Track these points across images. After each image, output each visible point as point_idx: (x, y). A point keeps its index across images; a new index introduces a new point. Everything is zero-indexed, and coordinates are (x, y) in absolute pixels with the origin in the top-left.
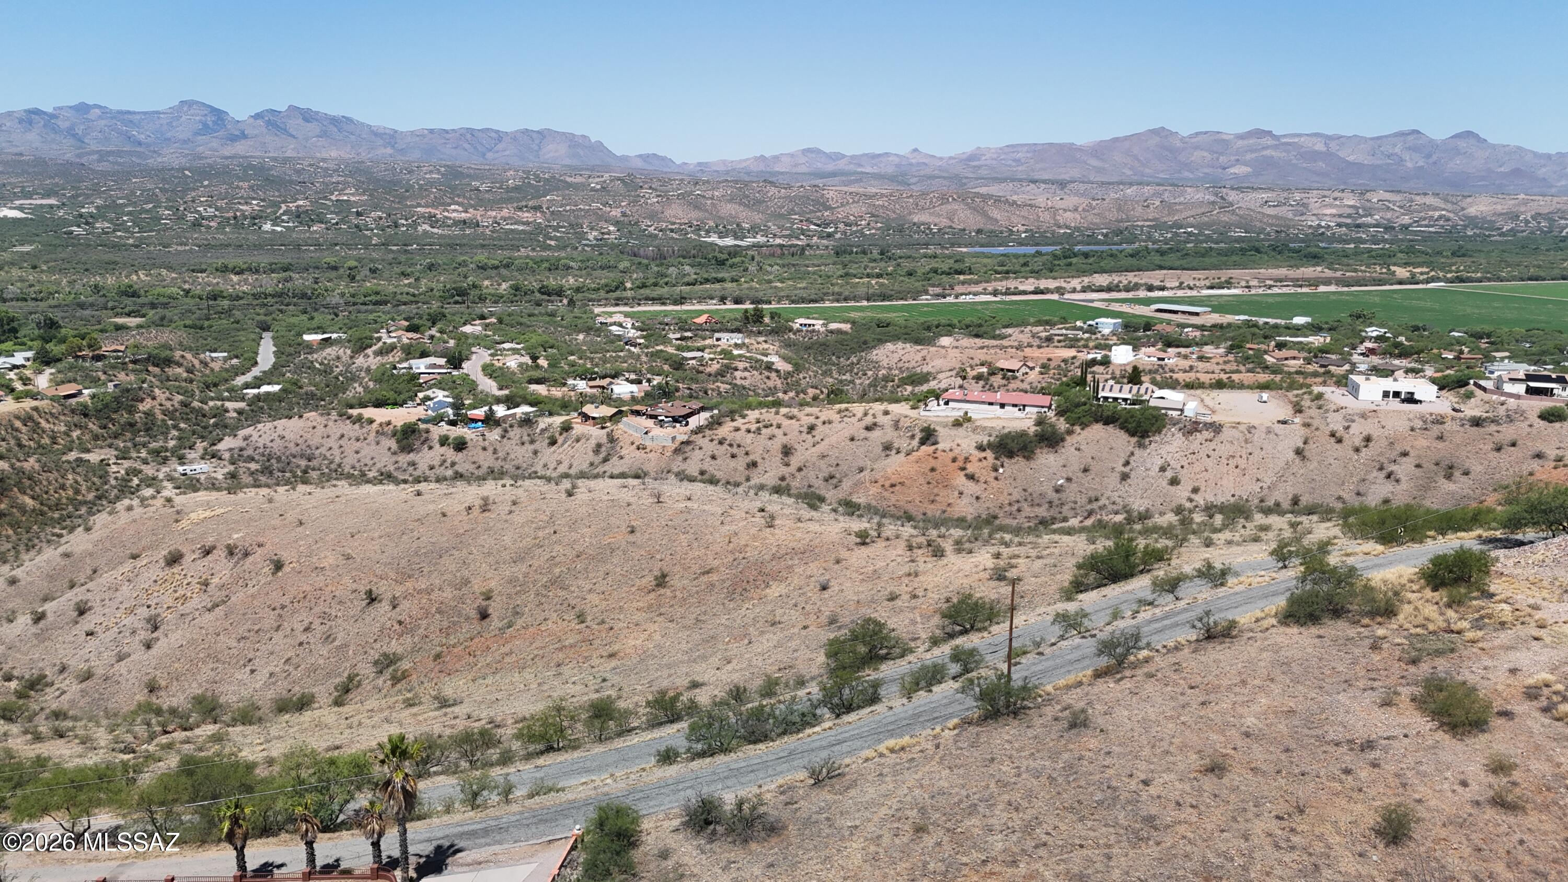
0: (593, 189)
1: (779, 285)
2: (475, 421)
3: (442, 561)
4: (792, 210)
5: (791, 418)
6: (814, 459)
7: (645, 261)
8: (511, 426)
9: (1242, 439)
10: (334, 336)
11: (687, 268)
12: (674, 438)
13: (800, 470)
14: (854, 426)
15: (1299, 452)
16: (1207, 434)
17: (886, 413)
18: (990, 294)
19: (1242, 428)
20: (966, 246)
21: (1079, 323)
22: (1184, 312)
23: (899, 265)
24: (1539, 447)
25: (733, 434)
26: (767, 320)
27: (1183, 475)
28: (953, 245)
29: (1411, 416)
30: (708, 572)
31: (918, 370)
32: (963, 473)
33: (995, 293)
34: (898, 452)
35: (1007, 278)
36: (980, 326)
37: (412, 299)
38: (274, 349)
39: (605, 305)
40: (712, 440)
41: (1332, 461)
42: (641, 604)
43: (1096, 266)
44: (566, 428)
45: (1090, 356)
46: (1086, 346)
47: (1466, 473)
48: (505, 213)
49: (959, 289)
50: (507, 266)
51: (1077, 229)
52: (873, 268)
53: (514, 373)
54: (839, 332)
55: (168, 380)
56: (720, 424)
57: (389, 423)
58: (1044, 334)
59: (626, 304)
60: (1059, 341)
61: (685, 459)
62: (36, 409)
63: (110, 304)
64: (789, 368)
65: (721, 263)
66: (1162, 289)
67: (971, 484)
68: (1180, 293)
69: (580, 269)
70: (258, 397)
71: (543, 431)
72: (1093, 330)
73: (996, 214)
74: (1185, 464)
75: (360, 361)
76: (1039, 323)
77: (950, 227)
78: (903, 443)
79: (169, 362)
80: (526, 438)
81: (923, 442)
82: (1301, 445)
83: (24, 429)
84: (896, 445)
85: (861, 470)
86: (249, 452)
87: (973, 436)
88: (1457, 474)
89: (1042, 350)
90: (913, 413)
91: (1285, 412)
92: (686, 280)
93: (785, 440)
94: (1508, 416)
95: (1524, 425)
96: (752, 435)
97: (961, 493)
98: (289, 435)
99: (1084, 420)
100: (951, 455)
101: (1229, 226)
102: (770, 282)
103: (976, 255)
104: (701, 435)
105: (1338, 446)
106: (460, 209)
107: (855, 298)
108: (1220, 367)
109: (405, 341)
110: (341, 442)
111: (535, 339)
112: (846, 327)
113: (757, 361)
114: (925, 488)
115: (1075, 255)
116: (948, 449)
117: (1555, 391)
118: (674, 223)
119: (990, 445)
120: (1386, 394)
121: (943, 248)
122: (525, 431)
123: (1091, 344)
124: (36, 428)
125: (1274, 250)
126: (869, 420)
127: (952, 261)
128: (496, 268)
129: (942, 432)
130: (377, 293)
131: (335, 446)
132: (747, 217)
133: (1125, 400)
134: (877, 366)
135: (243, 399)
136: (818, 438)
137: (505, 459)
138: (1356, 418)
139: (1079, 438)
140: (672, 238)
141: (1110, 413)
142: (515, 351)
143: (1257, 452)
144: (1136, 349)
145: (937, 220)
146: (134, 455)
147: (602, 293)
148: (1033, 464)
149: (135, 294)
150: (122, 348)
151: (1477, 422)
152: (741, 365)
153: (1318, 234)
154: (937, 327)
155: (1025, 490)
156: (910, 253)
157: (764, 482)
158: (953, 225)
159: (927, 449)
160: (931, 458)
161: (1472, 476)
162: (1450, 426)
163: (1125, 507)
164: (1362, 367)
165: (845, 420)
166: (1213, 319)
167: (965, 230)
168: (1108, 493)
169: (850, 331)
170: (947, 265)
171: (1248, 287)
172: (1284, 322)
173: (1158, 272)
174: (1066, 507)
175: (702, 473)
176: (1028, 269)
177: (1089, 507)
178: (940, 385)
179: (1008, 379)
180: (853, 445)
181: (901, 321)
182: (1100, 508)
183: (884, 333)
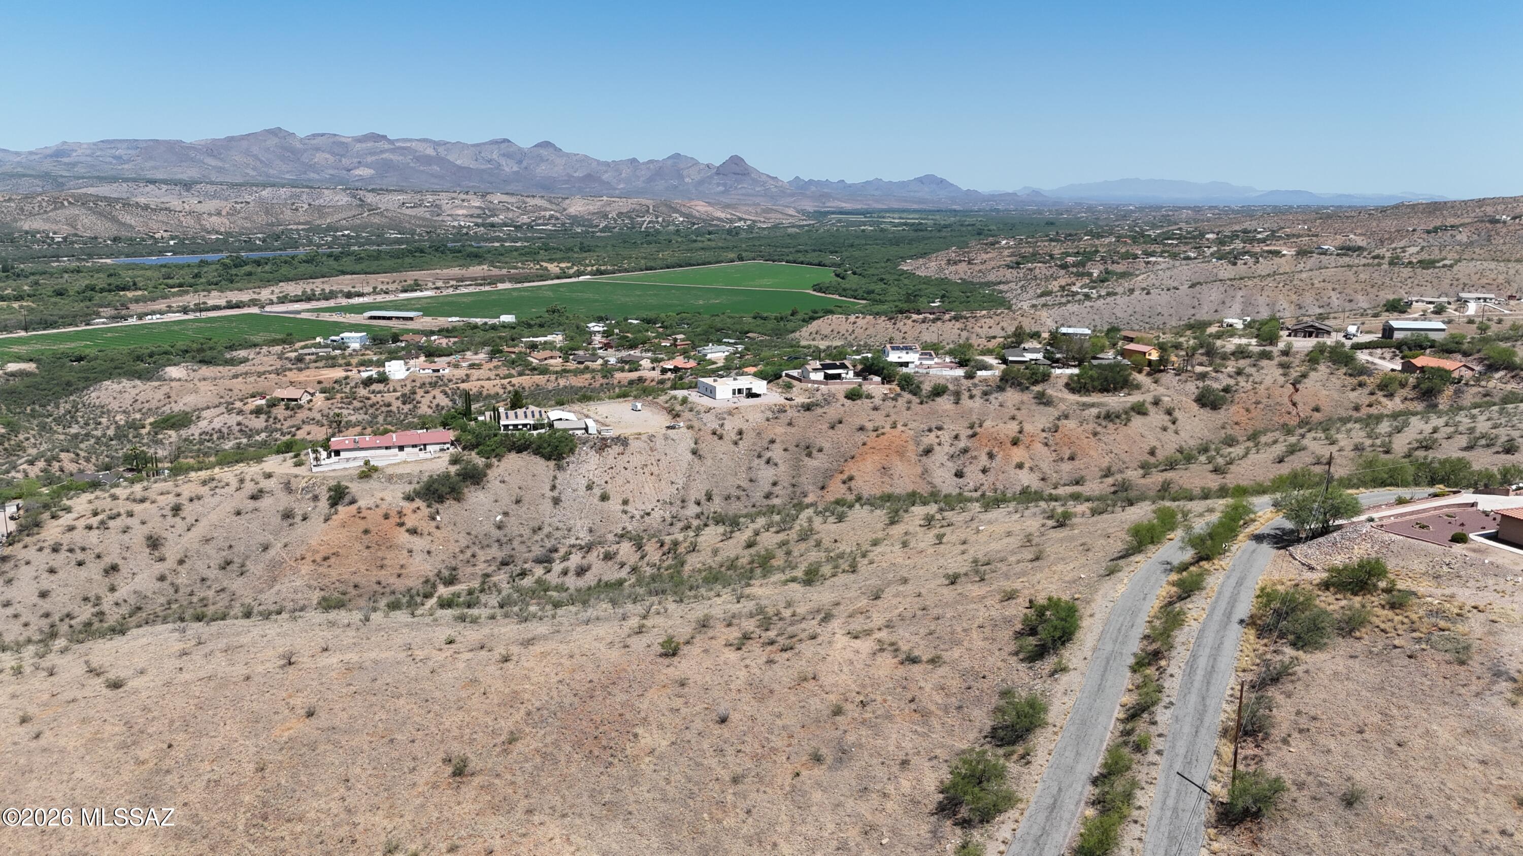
5: (139, 501)
6: (196, 546)
9: (648, 449)
13: (181, 562)
14: (234, 498)
15: (694, 452)
16: (617, 449)
17: (267, 474)
18: (178, 312)
19: (644, 437)
20: (108, 257)
21: (318, 339)
22: (398, 318)
23: (36, 283)
24: (858, 422)
25: (68, 535)
27: (610, 491)
28: (90, 256)
29: (762, 409)
31: (167, 409)
32: (403, 529)
33: (185, 310)
34: (305, 519)
35: (187, 292)
36: (199, 351)
40: (41, 549)
41: (721, 456)
43: (276, 275)
45: (365, 375)
46: (349, 364)
47: (820, 450)
49: (135, 308)
51: (228, 234)
54: (23, 373)
56: (35, 525)
58: (291, 355)
60: (315, 361)
61: (9, 582)
66: (360, 295)
67: (415, 539)
68: (379, 298)
72: (343, 346)
73: (128, 219)
74: (607, 479)
76: (272, 343)
77: (76, 235)
81: (335, 503)
82: (693, 445)
84: (299, 512)
85: (266, 548)
87: (392, 487)
88: (815, 452)
89: (305, 373)
90: (299, 471)
91: (664, 420)
93: (146, 530)
94: (825, 400)
95: (839, 405)
96: (95, 532)
97: (410, 551)
99: (497, 451)
100: (381, 512)
101: (381, 228)
103: (129, 267)
105: (720, 442)
112: (31, 367)
114: (366, 553)
115: (246, 263)
116: (372, 506)
117: (843, 375)
119: (417, 494)
120: (734, 391)
121: (79, 259)
123: (354, 361)
125: (436, 250)
126: (250, 488)
129: (355, 488)
133: (525, 425)
134: (106, 411)
136: (190, 520)
138: (725, 416)
139: (499, 471)
141: (516, 442)
143: (663, 458)
144: (403, 362)
145: (55, 227)
148: (466, 505)
151: (808, 408)
153: (460, 234)
154: (151, 356)
155: (469, 534)
156: (40, 267)
157: (138, 588)
158: (80, 233)
159: (343, 510)
160: (357, 520)
161: (825, 451)
162: (791, 413)
163: (569, 530)
164: (612, 361)
165: (217, 490)
166: (428, 322)
167: (96, 238)
168: (548, 520)
169: (37, 371)
170: (101, 281)
171: (437, 288)
172: (495, 321)
173: (341, 277)
174: (516, 543)
175: (43, 595)
176: (203, 280)
177: (536, 538)
178: (212, 426)
179: (293, 409)
180: (241, 520)
181: (93, 351)
182: (548, 536)
183: (87, 370)
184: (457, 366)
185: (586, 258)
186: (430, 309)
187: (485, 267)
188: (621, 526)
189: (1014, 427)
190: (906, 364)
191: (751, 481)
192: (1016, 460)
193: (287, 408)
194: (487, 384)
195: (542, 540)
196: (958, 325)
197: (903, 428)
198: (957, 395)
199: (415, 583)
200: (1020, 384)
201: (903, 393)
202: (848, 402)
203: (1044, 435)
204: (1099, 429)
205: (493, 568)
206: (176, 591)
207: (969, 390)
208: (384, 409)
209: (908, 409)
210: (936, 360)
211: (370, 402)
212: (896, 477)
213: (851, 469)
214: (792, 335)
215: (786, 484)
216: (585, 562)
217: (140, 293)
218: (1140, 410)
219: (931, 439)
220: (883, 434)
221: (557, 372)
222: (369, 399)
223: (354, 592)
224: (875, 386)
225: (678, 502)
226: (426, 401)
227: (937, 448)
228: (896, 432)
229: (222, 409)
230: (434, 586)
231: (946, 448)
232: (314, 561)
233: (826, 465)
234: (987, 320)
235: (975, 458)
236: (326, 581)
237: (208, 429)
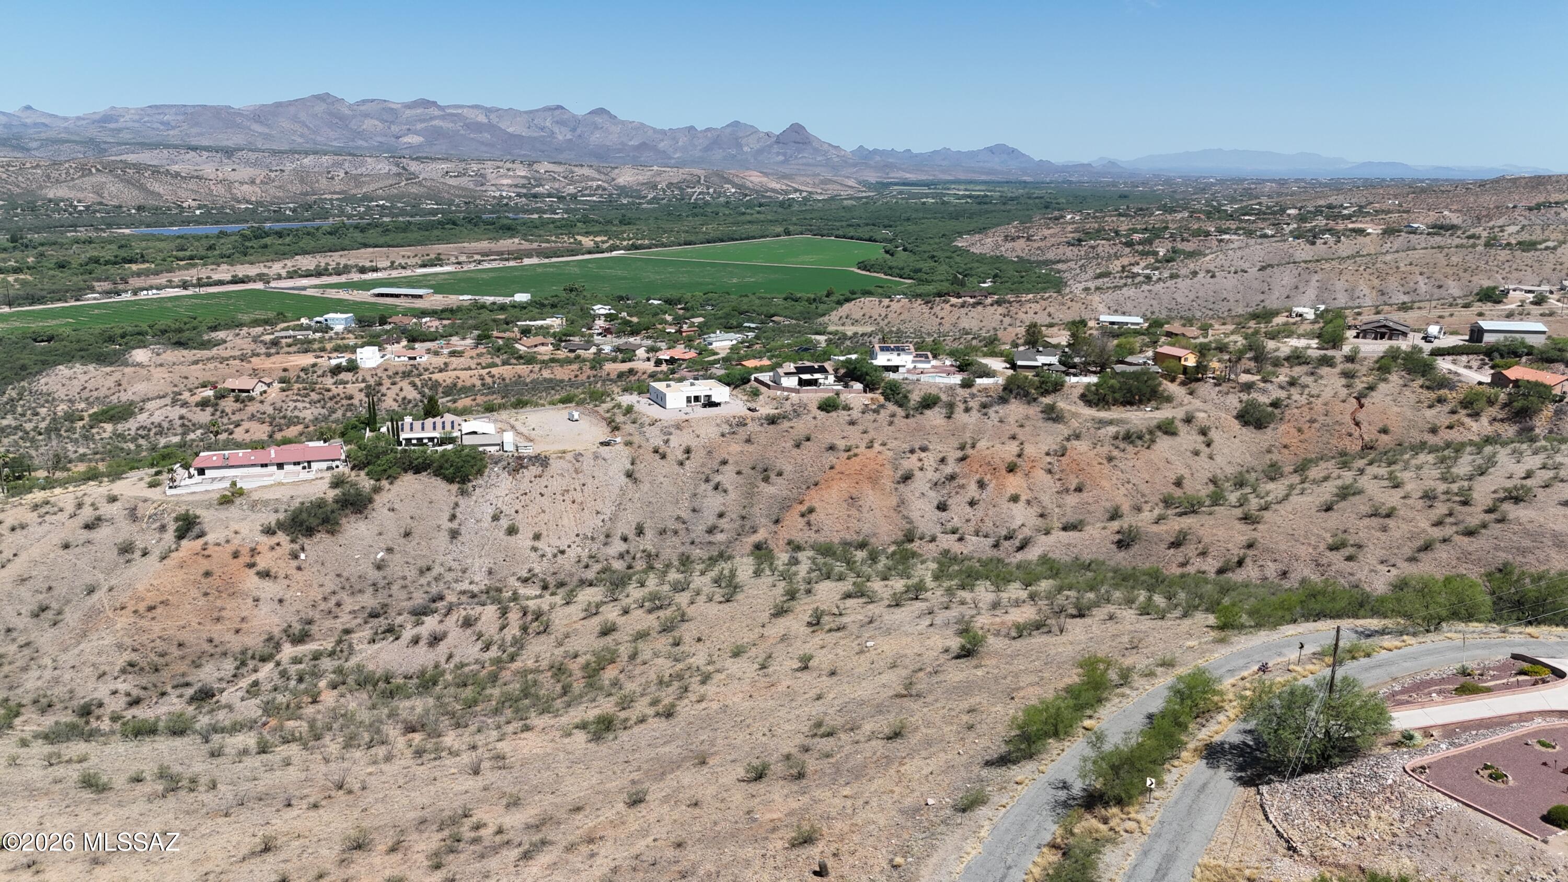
6: (8, 587)
9: (572, 469)
14: (65, 527)
15: (629, 475)
16: (535, 470)
17: (113, 499)
18: (178, 287)
19: (569, 456)
20: (128, 227)
21: (304, 321)
22: (406, 295)
23: (42, 255)
24: (829, 439)
27: (521, 521)
28: (110, 226)
29: (718, 421)
32: (253, 571)
33: (185, 285)
34: (145, 554)
35: (194, 266)
36: (180, 331)
41: (662, 479)
43: (295, 248)
45: (334, 362)
46: (323, 349)
47: (780, 474)
49: (135, 282)
51: (259, 203)
58: (268, 338)
60: (289, 346)
66: (375, 270)
67: (267, 584)
68: (395, 274)
72: (325, 328)
73: (157, 187)
74: (519, 507)
76: (256, 323)
77: (101, 203)
78: (147, 538)
81: (181, 535)
82: (629, 466)
84: (140, 544)
85: (91, 591)
87: (253, 516)
88: (773, 476)
89: (273, 359)
90: (154, 493)
91: (601, 432)
94: (795, 411)
95: (809, 417)
97: (256, 600)
99: (390, 472)
100: (230, 548)
101: (418, 198)
103: (145, 238)
105: (663, 462)
108: (475, 361)
114: (202, 602)
115: (267, 234)
116: (222, 541)
117: (821, 381)
119: (281, 525)
120: (689, 400)
121: (97, 230)
123: (329, 346)
125: (470, 222)
126: (87, 513)
127: (114, 247)
129: (207, 517)
133: (431, 439)
134: (50, 399)
138: (672, 430)
139: (390, 496)
141: (418, 459)
143: (589, 481)
144: (380, 347)
145: (80, 195)
148: (341, 539)
151: (772, 421)
153: (501, 205)
154: (123, 336)
155: (338, 575)
156: (53, 238)
158: (105, 201)
159: (190, 545)
160: (200, 558)
161: (785, 476)
162: (752, 427)
163: (464, 572)
164: (607, 349)
165: (47, 517)
166: (438, 301)
167: (121, 207)
168: (440, 558)
170: (108, 253)
171: (459, 263)
172: (507, 300)
173: (363, 250)
174: (395, 587)
176: (217, 252)
177: (423, 581)
179: (243, 402)
180: (69, 555)
181: (68, 331)
182: (436, 579)
183: (49, 352)
184: (436, 353)
185: (624, 232)
186: (442, 286)
187: (516, 240)
188: (527, 566)
189: (1012, 448)
190: (895, 369)
191: (694, 510)
192: (1011, 491)
193: (237, 401)
194: (464, 375)
195: (429, 584)
196: (1001, 310)
197: (881, 448)
198: (951, 406)
199: (254, 642)
200: (1027, 394)
201: (887, 404)
202: (821, 415)
203: (1049, 459)
204: (1116, 453)
205: (359, 621)
207: (965, 402)
208: (344, 402)
209: (891, 423)
210: (934, 363)
211: (330, 394)
212: (865, 510)
213: (813, 498)
214: (821, 320)
215: (734, 516)
216: (439, 628)
217: (146, 265)
218: (1167, 429)
219: (911, 463)
220: (856, 455)
221: (543, 362)
222: (329, 390)
223: (176, 652)
224: (856, 395)
225: (602, 537)
226: (391, 394)
227: (918, 474)
228: (871, 453)
229: (168, 400)
230: (278, 646)
231: (930, 475)
232: (135, 612)
233: (785, 493)
234: (1032, 305)
235: (962, 487)
236: (144, 638)
237: (147, 423)
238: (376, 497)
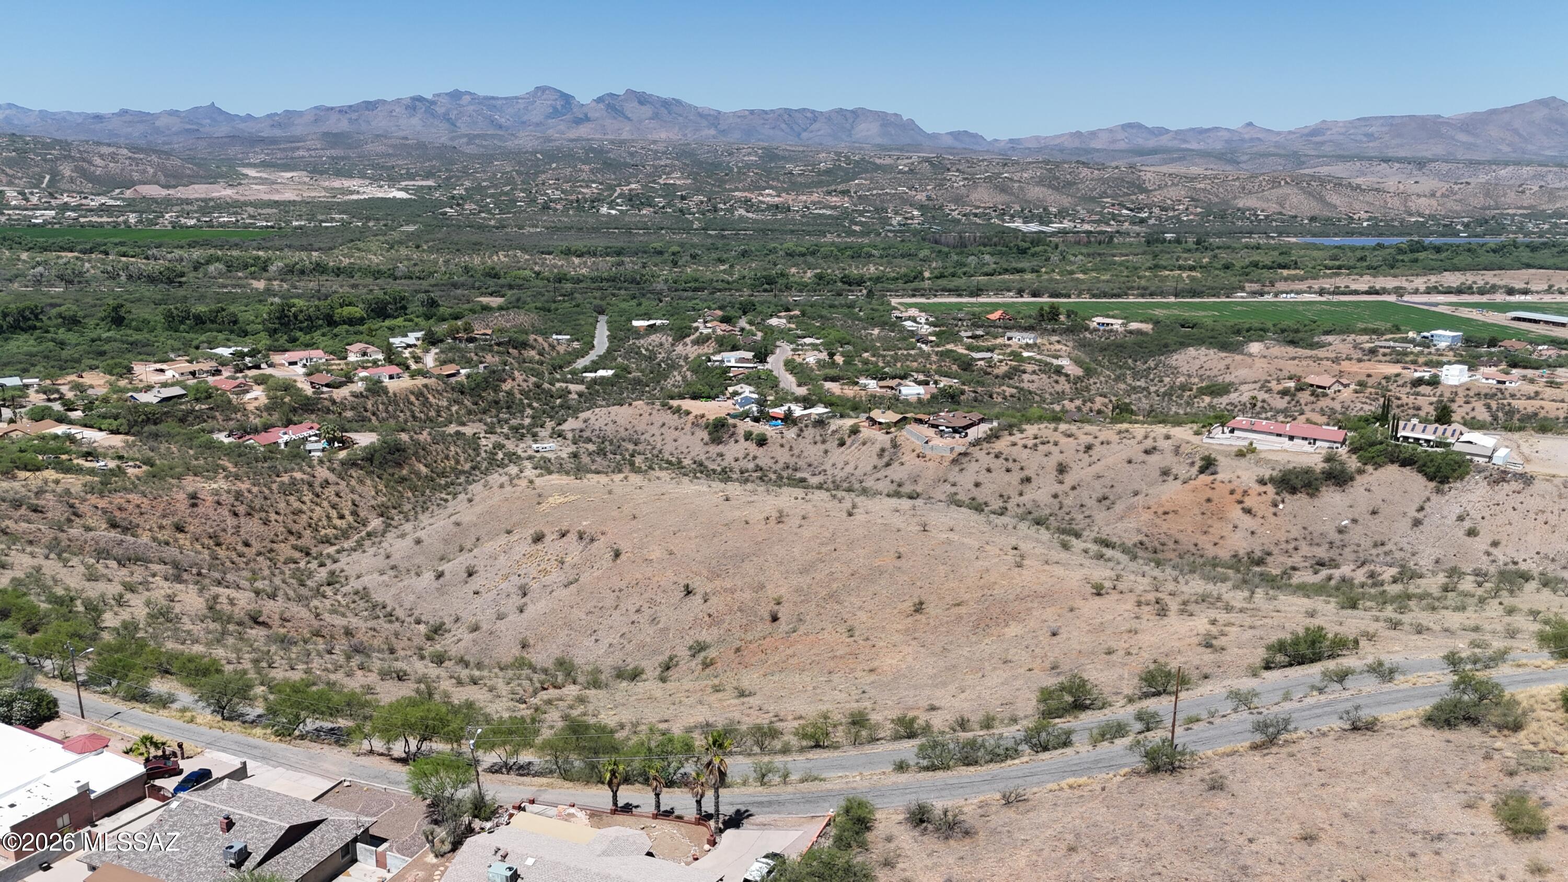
0: (900, 172)
1: (1081, 276)
2: (776, 419)
3: (744, 565)
4: (1105, 193)
5: (1069, 436)
6: (1089, 479)
7: (946, 249)
8: (806, 426)
9: (1556, 494)
10: (658, 322)
11: (987, 257)
12: (952, 449)
13: (1074, 488)
14: (1133, 449)
16: (1516, 486)
17: (1168, 437)
18: (1315, 293)
19: (1558, 481)
20: (1296, 236)
21: (1411, 334)
22: (1547, 322)
23: (1215, 256)
25: (1010, 448)
26: (1062, 318)
27: (1483, 528)
28: (1280, 234)
30: (958, 605)
31: (1220, 379)
32: (1240, 506)
33: (1321, 292)
34: (1176, 479)
35: (1338, 275)
36: (1297, 331)
37: (727, 286)
38: (608, 333)
39: (902, 296)
40: (988, 454)
42: (900, 627)
43: (1447, 264)
44: (855, 431)
45: (1417, 375)
46: (1414, 362)
48: (815, 197)
49: (1280, 286)
50: (813, 253)
51: (1432, 217)
52: (1186, 259)
53: (812, 370)
54: (1139, 332)
55: (524, 362)
56: (998, 437)
57: (703, 416)
58: (1368, 346)
59: (923, 295)
60: (1384, 355)
61: (961, 470)
62: (426, 386)
63: (477, 284)
64: (1079, 372)
65: (1023, 252)
66: (1526, 292)
67: (1247, 518)
68: (1547, 298)
69: (881, 257)
70: (595, 381)
71: (834, 432)
72: (1426, 343)
73: (1334, 199)
74: (1487, 514)
75: (679, 348)
76: (1365, 331)
77: (1280, 213)
78: (1182, 470)
79: (525, 345)
80: (818, 438)
81: (1202, 471)
83: (417, 403)
84: (1174, 471)
85: (1136, 494)
86: (586, 434)
87: (1255, 469)
89: (1362, 364)
90: (1195, 440)
92: (985, 270)
93: (1061, 457)
96: (1028, 451)
97: (1236, 527)
98: (621, 421)
99: (1378, 460)
100: (1230, 487)
102: (1072, 273)
103: (1307, 247)
104: (978, 448)
106: (774, 193)
107: (1162, 294)
109: (719, 332)
110: (663, 430)
111: (834, 334)
112: (1147, 327)
113: (1047, 364)
114: (1199, 518)
115: (1425, 249)
116: (1226, 480)
118: (978, 207)
119: (1272, 480)
121: (1268, 237)
122: (818, 431)
123: (1421, 360)
124: (426, 403)
127: (1276, 253)
128: (803, 255)
129: (1223, 462)
130: (696, 280)
131: (658, 433)
132: (1054, 200)
134: (1175, 371)
135: (582, 382)
136: (1095, 458)
137: (799, 456)
139: (1370, 479)
140: (975, 223)
141: (1407, 455)
142: (815, 347)
144: (1472, 367)
145: (1265, 205)
146: (499, 430)
147: (900, 284)
148: (1316, 502)
149: (496, 276)
150: (489, 332)
152: (1029, 368)
154: (1249, 331)
155: (1305, 528)
156: (1230, 242)
157: (1037, 498)
158: (1284, 212)
159: (1205, 478)
160: (1208, 488)
163: (1413, 555)
165: (1125, 441)
167: (1296, 217)
168: (1396, 539)
169: (1151, 332)
170: (1268, 259)
173: (1524, 271)
174: (1347, 550)
175: (977, 485)
176: (1365, 264)
178: (1241, 399)
179: (1317, 396)
180: (1129, 468)
181: (1209, 322)
182: (1386, 554)
183: (1187, 336)
184: (1532, 381)
193: (1312, 395)
195: (1378, 555)
205: (1306, 564)
206: (1060, 508)
211: (1399, 402)
217: (1296, 272)
222: (1399, 399)
223: (1171, 545)
229: (1259, 386)
232: (1156, 513)
236: (1155, 531)
237: (1236, 402)
238: (1358, 477)
